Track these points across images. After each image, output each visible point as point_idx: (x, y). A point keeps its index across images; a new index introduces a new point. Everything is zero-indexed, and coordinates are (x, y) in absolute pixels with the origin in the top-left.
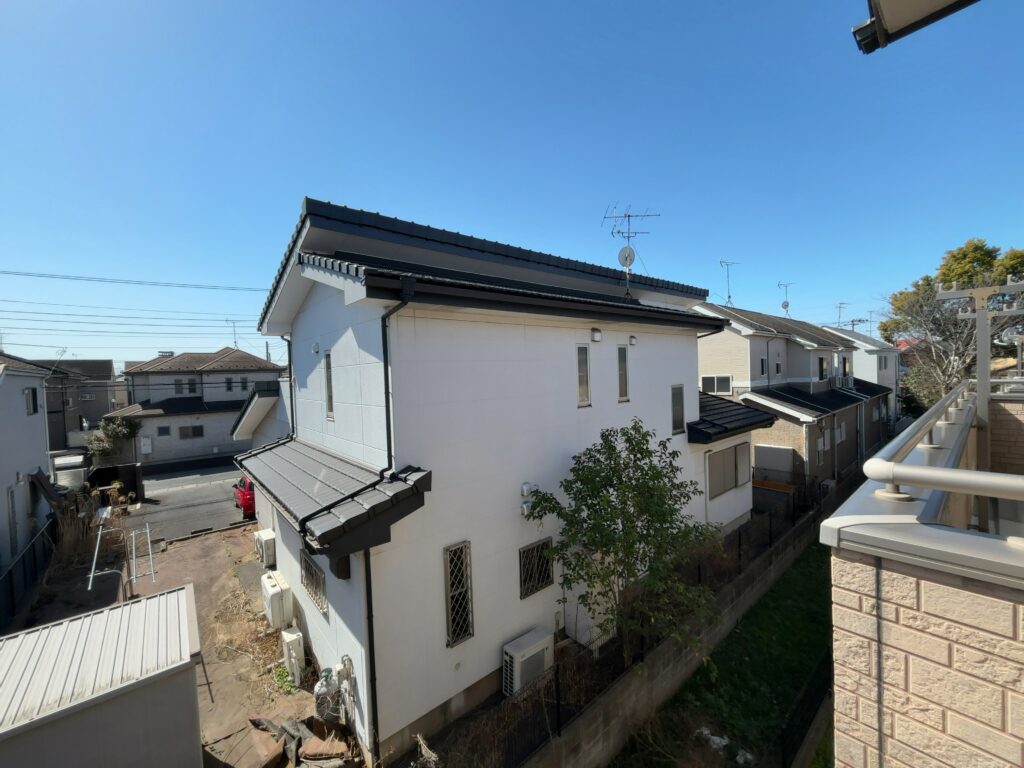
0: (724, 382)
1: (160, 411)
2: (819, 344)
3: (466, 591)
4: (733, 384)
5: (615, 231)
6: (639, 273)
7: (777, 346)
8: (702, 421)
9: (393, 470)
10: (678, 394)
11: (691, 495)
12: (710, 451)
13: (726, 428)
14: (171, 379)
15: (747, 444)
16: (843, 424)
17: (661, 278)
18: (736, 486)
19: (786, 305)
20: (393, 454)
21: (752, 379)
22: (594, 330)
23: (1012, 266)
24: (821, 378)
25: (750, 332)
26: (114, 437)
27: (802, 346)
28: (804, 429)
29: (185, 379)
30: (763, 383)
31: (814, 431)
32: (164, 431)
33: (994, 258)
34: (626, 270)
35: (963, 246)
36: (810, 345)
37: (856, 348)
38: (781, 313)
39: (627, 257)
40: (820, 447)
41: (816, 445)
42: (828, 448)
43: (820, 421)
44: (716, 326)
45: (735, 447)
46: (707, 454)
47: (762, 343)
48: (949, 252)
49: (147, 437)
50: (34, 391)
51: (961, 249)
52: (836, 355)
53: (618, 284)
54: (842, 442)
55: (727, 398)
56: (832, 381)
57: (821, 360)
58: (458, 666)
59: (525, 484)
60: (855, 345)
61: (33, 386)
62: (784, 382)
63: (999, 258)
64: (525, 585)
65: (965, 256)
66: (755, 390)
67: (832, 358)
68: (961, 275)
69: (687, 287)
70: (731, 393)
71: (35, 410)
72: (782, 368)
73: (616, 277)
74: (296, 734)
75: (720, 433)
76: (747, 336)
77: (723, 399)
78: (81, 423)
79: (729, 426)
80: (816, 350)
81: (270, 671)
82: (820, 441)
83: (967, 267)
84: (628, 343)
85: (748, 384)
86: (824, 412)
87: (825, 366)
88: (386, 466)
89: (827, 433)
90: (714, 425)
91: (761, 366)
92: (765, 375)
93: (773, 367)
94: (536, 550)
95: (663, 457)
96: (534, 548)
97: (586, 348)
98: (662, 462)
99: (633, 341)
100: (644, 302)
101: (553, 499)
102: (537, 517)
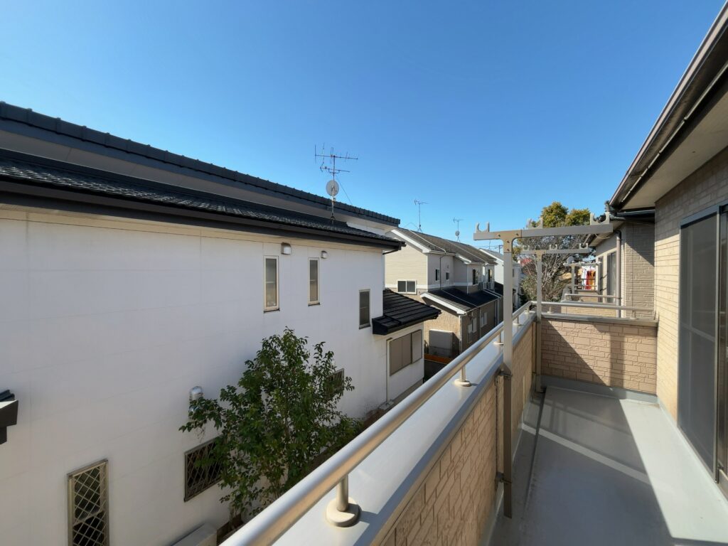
0: (411, 285)
2: (473, 260)
3: (100, 514)
4: (417, 286)
6: (343, 202)
7: (447, 261)
8: (385, 316)
10: (365, 297)
12: (391, 338)
13: (400, 322)
15: (420, 331)
16: (486, 314)
17: (363, 208)
18: (411, 363)
19: (458, 234)
21: (429, 284)
22: (284, 244)
23: (574, 219)
24: (474, 284)
25: (428, 250)
27: (463, 262)
28: (459, 319)
30: (437, 286)
31: (466, 320)
33: (566, 213)
34: (332, 198)
35: (551, 205)
36: (467, 261)
37: (496, 264)
38: (455, 239)
39: (333, 189)
40: (470, 331)
41: (467, 328)
42: (475, 331)
43: (469, 314)
44: (396, 245)
45: (411, 334)
46: (389, 341)
47: (437, 259)
48: (545, 208)
51: (550, 207)
52: (484, 268)
53: (326, 209)
54: (485, 326)
55: (410, 297)
56: (481, 285)
57: (474, 271)
60: (496, 262)
62: (451, 285)
63: (568, 214)
64: (190, 486)
65: (552, 211)
66: (431, 292)
67: (481, 270)
68: (550, 222)
69: (384, 216)
70: (415, 293)
72: (450, 276)
73: (324, 203)
75: (395, 326)
76: (426, 254)
77: (407, 298)
79: (402, 320)
80: (471, 264)
82: (470, 327)
83: (553, 218)
84: (320, 256)
85: (426, 287)
86: (472, 307)
87: (477, 274)
89: (475, 321)
90: (393, 320)
91: (435, 274)
92: (438, 281)
93: (444, 275)
94: (206, 449)
95: (320, 357)
96: (204, 448)
97: (276, 260)
98: (320, 362)
99: (325, 255)
100: (350, 224)
101: (216, 405)
102: (196, 426)
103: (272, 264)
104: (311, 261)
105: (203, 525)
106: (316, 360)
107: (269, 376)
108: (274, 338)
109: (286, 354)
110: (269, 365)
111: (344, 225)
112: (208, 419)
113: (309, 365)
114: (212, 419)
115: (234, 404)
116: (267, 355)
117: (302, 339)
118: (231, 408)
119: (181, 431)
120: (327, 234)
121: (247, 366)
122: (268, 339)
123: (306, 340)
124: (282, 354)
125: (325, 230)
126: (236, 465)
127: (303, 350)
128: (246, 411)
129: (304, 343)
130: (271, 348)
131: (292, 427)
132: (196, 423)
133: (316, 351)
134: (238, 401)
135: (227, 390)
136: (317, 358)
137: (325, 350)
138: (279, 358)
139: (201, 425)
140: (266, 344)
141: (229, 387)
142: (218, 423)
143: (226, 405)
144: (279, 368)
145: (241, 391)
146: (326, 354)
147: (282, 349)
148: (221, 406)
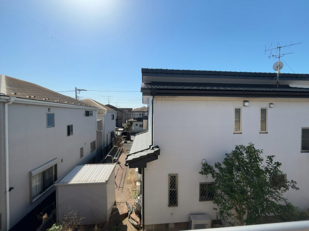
1: (136, 120)
3: (176, 191)
5: (272, 55)
9: (153, 146)
11: (290, 187)
14: (139, 113)
20: (153, 141)
22: (245, 101)
26: (128, 125)
29: (141, 113)
32: (137, 125)
34: (277, 72)
39: (279, 66)
49: (133, 126)
50: (113, 115)
53: (273, 79)
58: (172, 214)
59: (203, 160)
61: (113, 114)
64: (201, 196)
71: (113, 119)
73: (272, 76)
74: (132, 210)
78: (126, 121)
81: (134, 190)
84: (268, 106)
88: (151, 145)
94: (207, 185)
95: (271, 163)
96: (206, 184)
97: (240, 109)
98: (270, 166)
99: (272, 106)
100: (291, 86)
101: (213, 169)
102: (204, 174)
103: (238, 112)
104: (261, 109)
105: (205, 214)
106: (267, 164)
107: (237, 164)
108: (242, 147)
109: (248, 155)
110: (238, 159)
111: (288, 87)
112: (209, 173)
113: (263, 165)
114: (211, 174)
115: (220, 171)
116: (237, 153)
117: (259, 150)
118: (219, 172)
119: (200, 173)
120: (274, 93)
121: (226, 156)
122: (239, 146)
123: (262, 152)
124: (245, 155)
125: (273, 91)
126: (220, 197)
127: (259, 156)
128: (226, 176)
129: (260, 153)
130: (239, 150)
131: (249, 193)
132: (205, 172)
133: (268, 159)
134: (222, 170)
135: (217, 164)
136: (268, 163)
137: (275, 160)
138: (244, 157)
139: (206, 174)
140: (237, 148)
141: (218, 163)
142: (213, 176)
143: (217, 170)
144: (243, 161)
145: (223, 166)
146: (275, 163)
147: (246, 153)
148: (214, 170)
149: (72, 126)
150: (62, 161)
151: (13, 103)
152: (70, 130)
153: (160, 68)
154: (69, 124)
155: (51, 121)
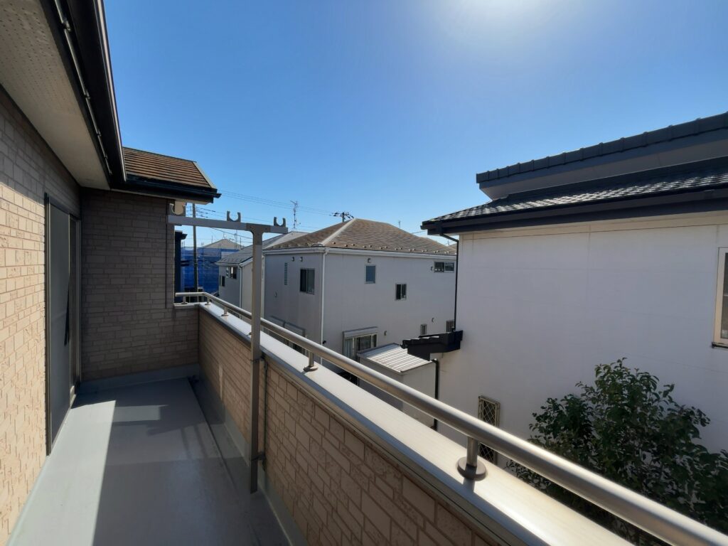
20: (456, 320)
149: (404, 286)
150: (385, 334)
151: (328, 254)
152: (401, 291)
153: (515, 163)
154: (401, 282)
155: (371, 275)
